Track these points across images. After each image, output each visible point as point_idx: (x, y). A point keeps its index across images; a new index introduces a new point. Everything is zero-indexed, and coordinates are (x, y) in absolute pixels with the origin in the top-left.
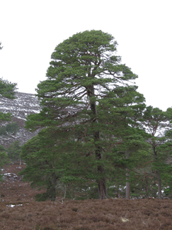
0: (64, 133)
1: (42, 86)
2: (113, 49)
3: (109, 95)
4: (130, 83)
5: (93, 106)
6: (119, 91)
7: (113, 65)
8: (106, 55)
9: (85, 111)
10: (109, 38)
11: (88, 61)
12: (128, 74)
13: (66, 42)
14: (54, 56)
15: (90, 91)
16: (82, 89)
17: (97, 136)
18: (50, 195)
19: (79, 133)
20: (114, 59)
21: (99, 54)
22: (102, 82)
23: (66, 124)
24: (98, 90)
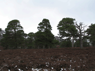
0: (10, 38)
1: (6, 29)
2: (19, 23)
3: (18, 31)
4: (22, 29)
6: (20, 30)
7: (19, 26)
8: (18, 24)
9: (14, 34)
10: (19, 21)
11: (15, 25)
12: (22, 28)
13: (11, 21)
14: (8, 24)
15: (15, 30)
16: (13, 30)
17: (16, 38)
19: (12, 38)
20: (19, 25)
21: (17, 24)
22: (17, 29)
23: (10, 36)
24: (16, 30)
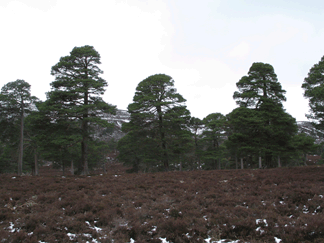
0: (144, 134)
1: (130, 106)
2: (172, 84)
3: (169, 111)
4: (182, 104)
5: (160, 118)
6: (175, 108)
7: (172, 94)
8: (168, 88)
9: (156, 121)
10: (170, 78)
11: (157, 92)
12: (181, 99)
13: (144, 81)
14: (137, 89)
15: (159, 110)
16: (154, 108)
17: (163, 135)
18: (135, 169)
19: (153, 134)
20: (172, 90)
21: (163, 87)
22: (166, 104)
23: (146, 128)
24: (164, 109)
